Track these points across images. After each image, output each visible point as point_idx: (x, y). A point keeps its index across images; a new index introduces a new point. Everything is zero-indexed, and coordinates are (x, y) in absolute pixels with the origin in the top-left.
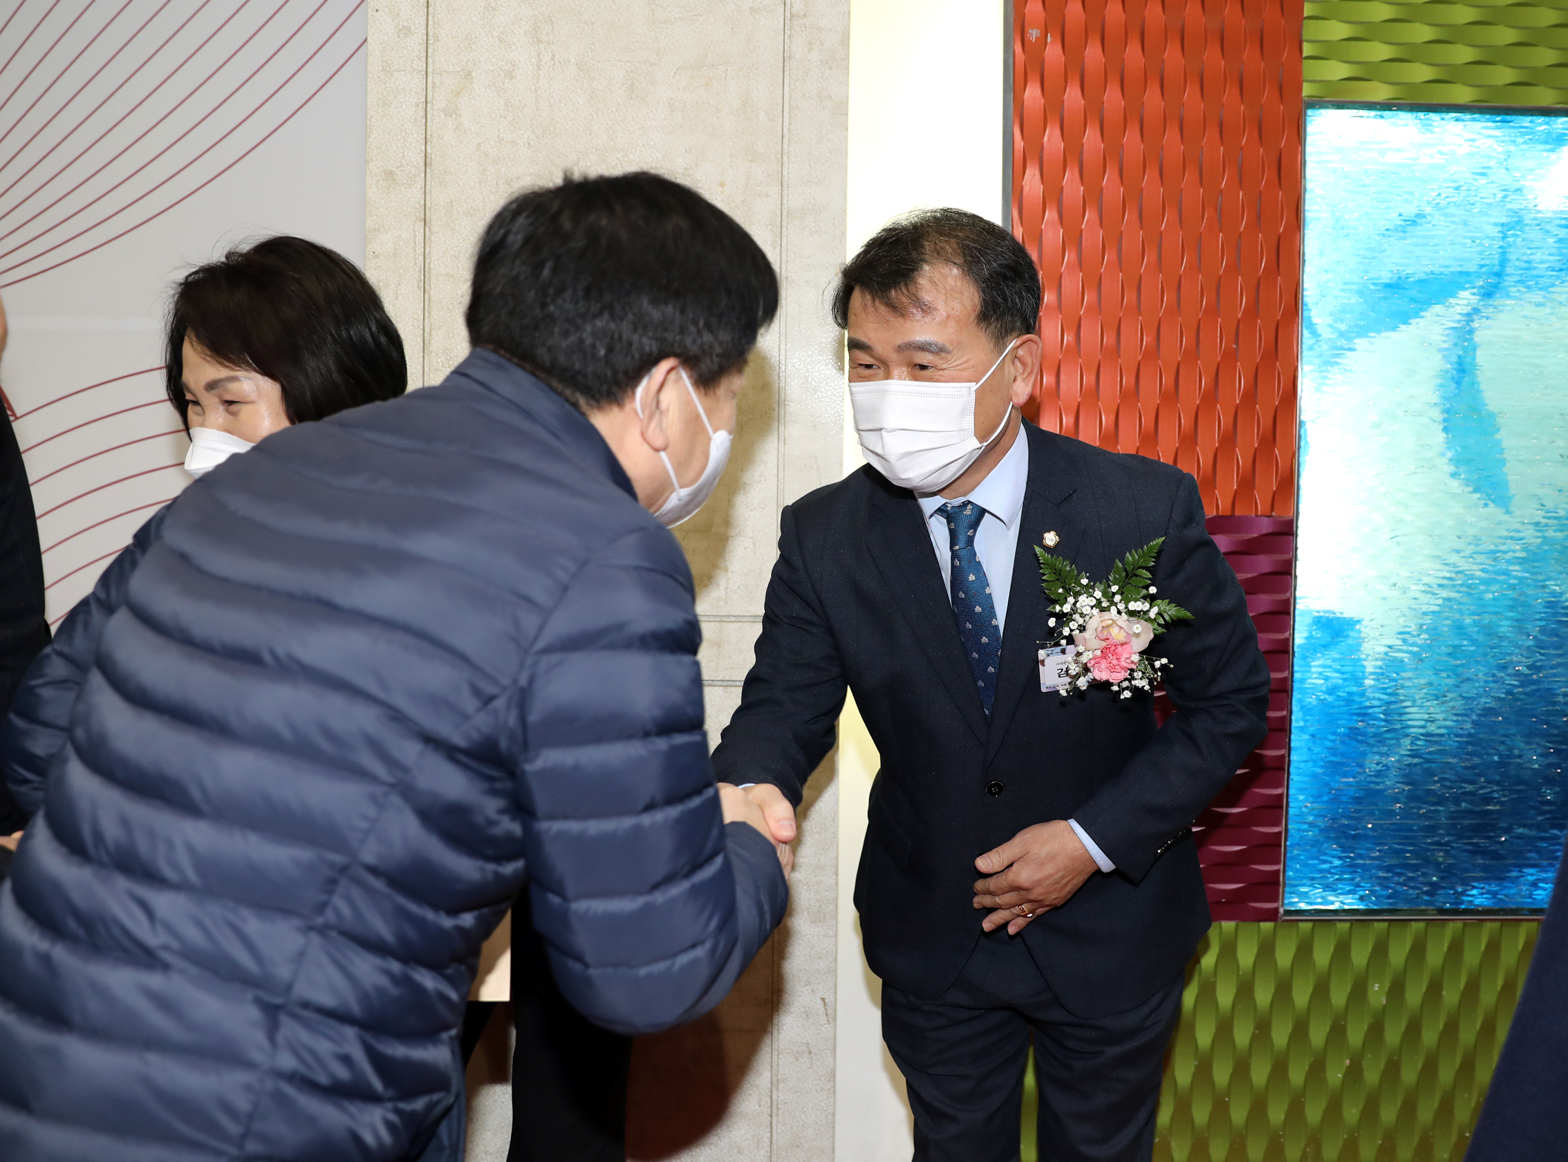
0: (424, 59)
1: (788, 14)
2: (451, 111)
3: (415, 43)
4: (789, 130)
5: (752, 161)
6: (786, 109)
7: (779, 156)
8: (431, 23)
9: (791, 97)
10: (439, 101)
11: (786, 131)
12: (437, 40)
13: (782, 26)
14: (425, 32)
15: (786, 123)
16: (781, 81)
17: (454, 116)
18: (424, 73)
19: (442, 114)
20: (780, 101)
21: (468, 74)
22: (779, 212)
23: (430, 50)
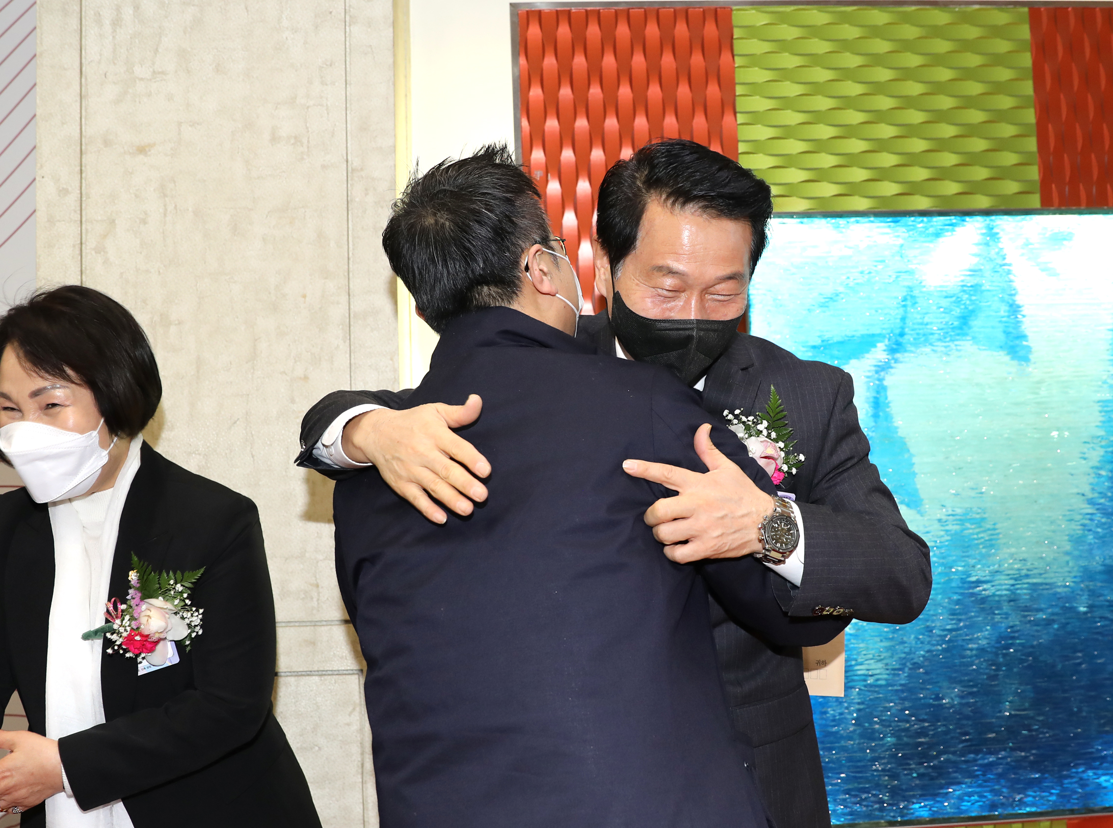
0: (79, 212)
1: (350, 169)
2: (100, 250)
3: (72, 199)
4: (353, 254)
5: (326, 278)
6: (350, 238)
7: (346, 274)
8: (84, 185)
9: (353, 229)
10: (91, 243)
11: (351, 255)
12: (88, 197)
13: (346, 178)
14: (79, 192)
15: (351, 249)
16: (346, 218)
17: (102, 253)
18: (79, 222)
19: (93, 252)
20: (346, 233)
21: (112, 222)
22: (347, 315)
23: (84, 206)
